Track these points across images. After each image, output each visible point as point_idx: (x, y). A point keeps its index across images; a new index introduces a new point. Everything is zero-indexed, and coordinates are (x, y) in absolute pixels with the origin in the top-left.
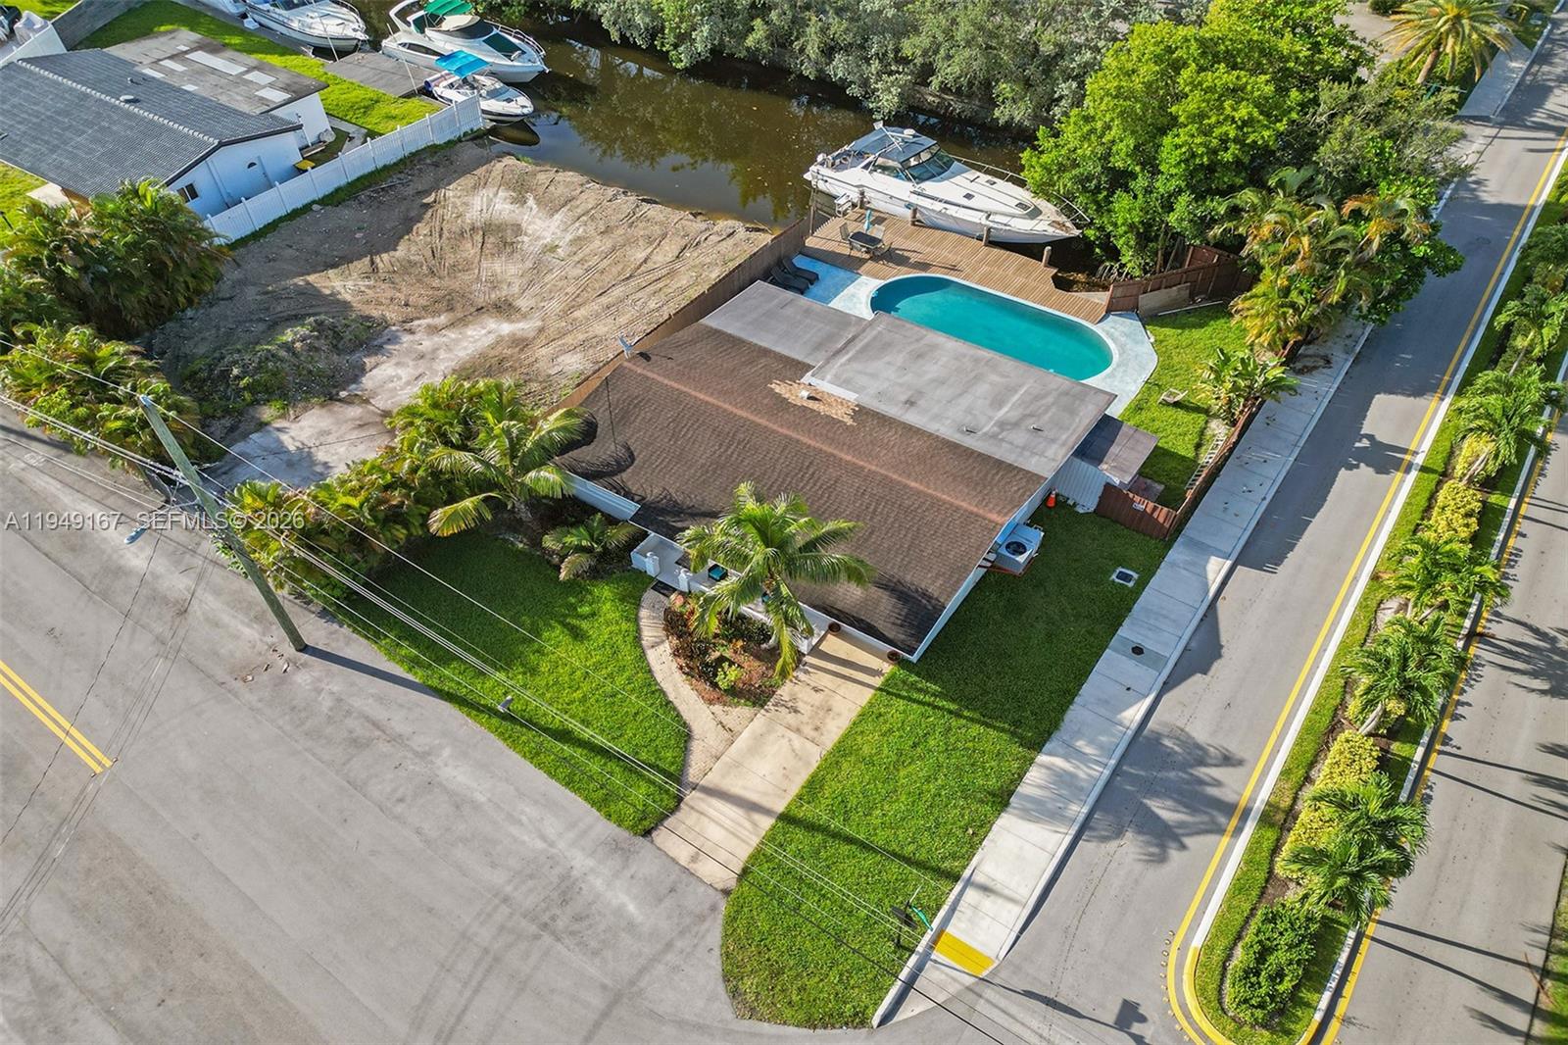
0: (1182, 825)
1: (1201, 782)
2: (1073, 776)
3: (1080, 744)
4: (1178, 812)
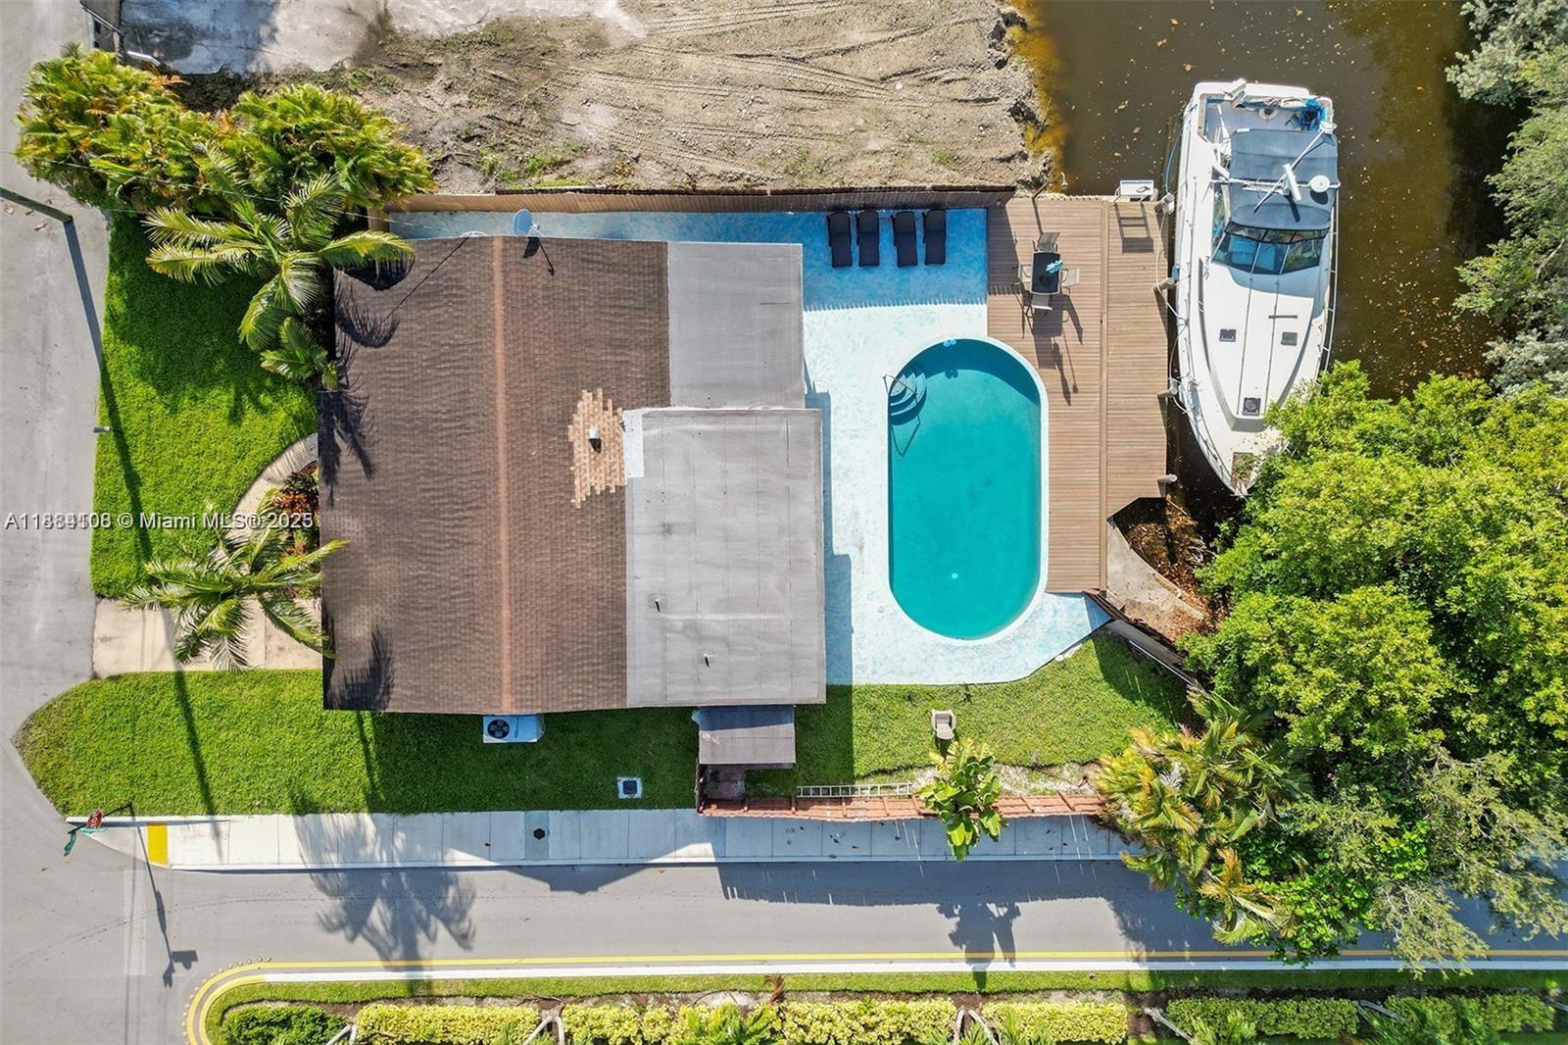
0: (373, 930)
1: (426, 928)
2: (364, 844)
3: (400, 835)
4: (384, 924)
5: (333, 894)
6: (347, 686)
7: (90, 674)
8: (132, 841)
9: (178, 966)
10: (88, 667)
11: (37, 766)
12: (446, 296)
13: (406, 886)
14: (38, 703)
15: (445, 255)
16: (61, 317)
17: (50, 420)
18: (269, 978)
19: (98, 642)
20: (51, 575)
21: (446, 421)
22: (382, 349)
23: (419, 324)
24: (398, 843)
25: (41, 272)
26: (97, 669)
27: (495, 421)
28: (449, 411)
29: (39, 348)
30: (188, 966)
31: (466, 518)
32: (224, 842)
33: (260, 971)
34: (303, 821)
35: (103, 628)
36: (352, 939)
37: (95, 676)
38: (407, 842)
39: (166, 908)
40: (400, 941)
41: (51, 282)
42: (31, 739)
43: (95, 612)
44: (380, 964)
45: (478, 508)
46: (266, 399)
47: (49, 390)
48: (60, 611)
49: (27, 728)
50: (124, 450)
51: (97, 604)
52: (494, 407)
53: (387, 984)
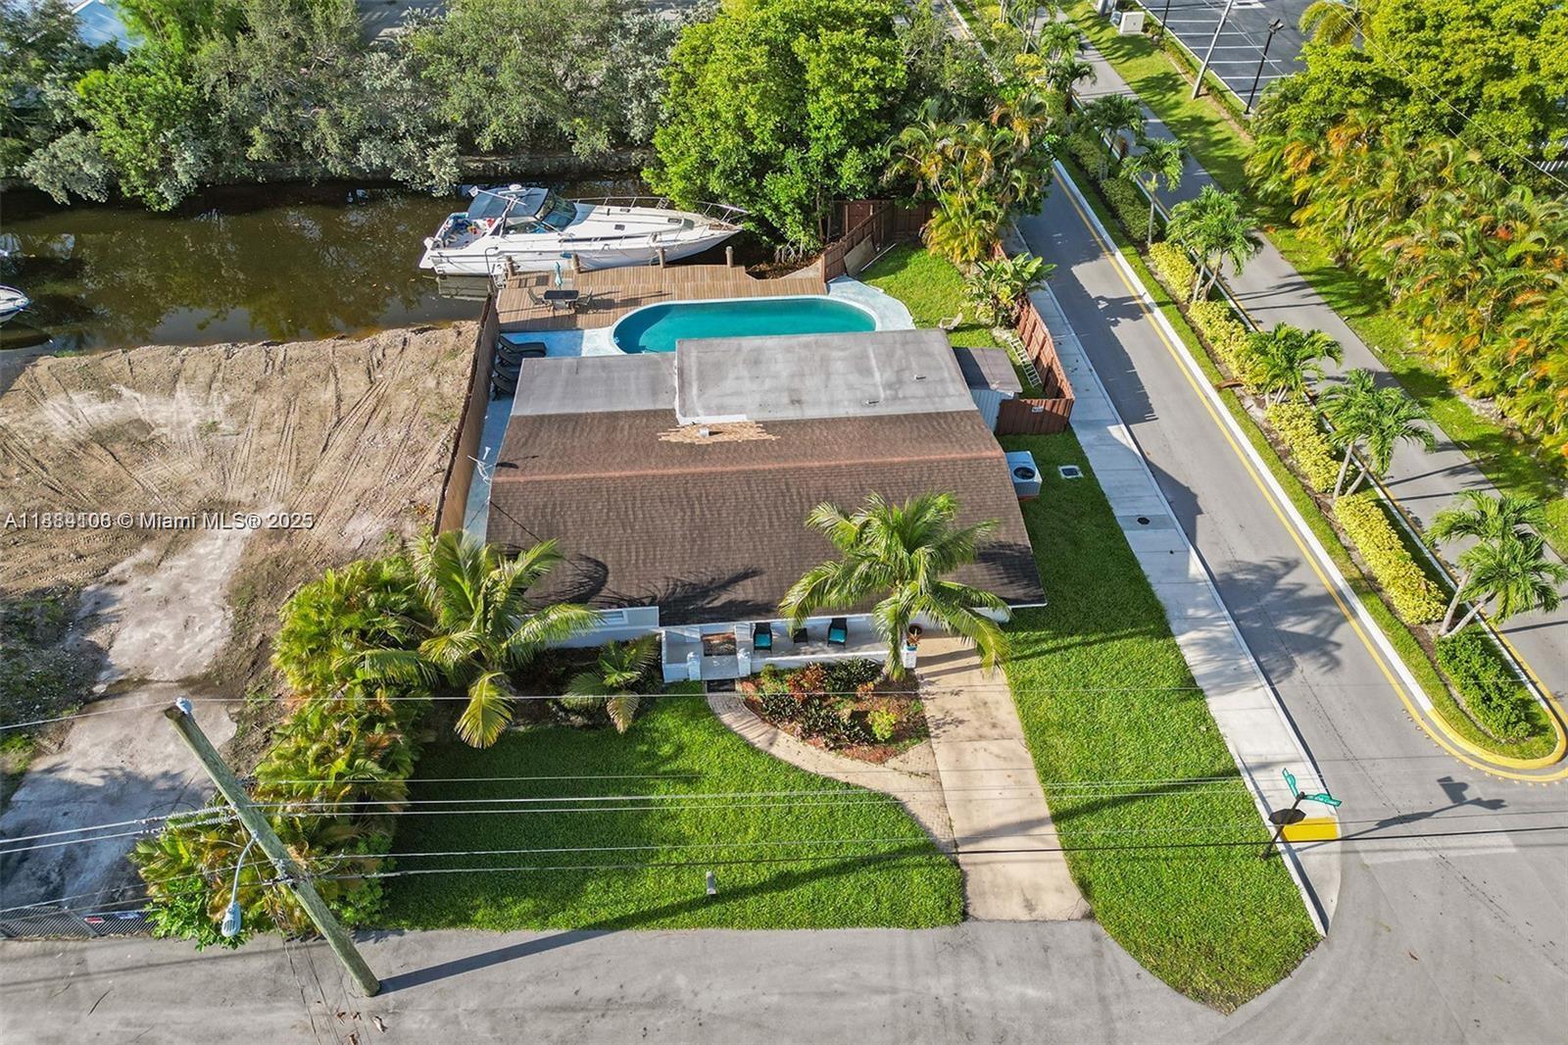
0: (1318, 629)
1: (1290, 592)
2: (1215, 639)
3: (1191, 612)
4: (1306, 621)
5: (1292, 665)
6: (1012, 582)
7: (1088, 923)
8: (1318, 857)
9: (1469, 795)
10: (1077, 925)
11: (1257, 977)
12: (553, 517)
13: (1251, 609)
14: (1155, 983)
15: (507, 519)
16: (531, 988)
17: (696, 995)
18: (1427, 705)
19: (1035, 915)
20: (948, 980)
21: (693, 512)
22: (609, 567)
23: (582, 536)
24: (1202, 613)
25: (456, 1020)
26: (1077, 914)
27: (693, 475)
28: (682, 510)
29: (580, 1016)
30: (1464, 786)
31: (799, 493)
32: (1270, 759)
33: (1424, 717)
34: (1208, 690)
35: (1015, 909)
36: (1338, 645)
37: (1090, 916)
38: (1196, 606)
39: (1396, 815)
40: (1320, 608)
41: (472, 1005)
42: (1216, 989)
43: (990, 921)
44: (1353, 623)
45: (787, 484)
46: (666, 749)
47: (647, 999)
48: (999, 964)
49: (1201, 996)
50: (738, 893)
51: (977, 919)
52: (677, 476)
53: (1373, 612)
